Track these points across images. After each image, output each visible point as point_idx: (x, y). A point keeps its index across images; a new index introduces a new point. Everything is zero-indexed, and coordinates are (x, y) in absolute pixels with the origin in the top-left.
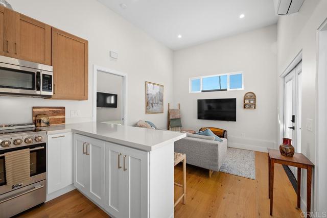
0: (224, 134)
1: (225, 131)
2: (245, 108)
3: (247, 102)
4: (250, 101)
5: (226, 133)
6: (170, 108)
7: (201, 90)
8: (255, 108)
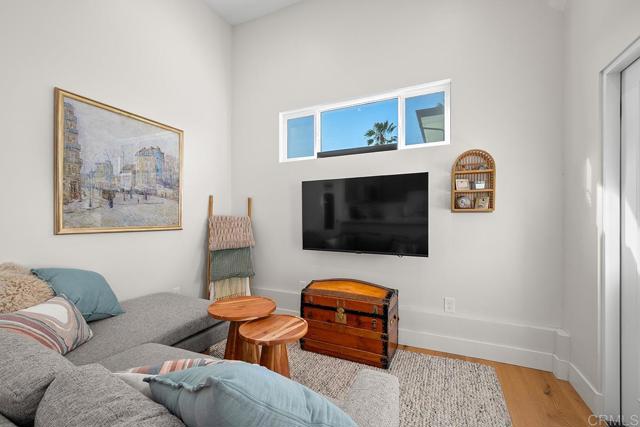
0: (386, 308)
1: (391, 293)
2: (457, 206)
3: (463, 185)
4: (472, 184)
5: (393, 300)
6: (215, 212)
7: (317, 149)
8: (491, 206)
